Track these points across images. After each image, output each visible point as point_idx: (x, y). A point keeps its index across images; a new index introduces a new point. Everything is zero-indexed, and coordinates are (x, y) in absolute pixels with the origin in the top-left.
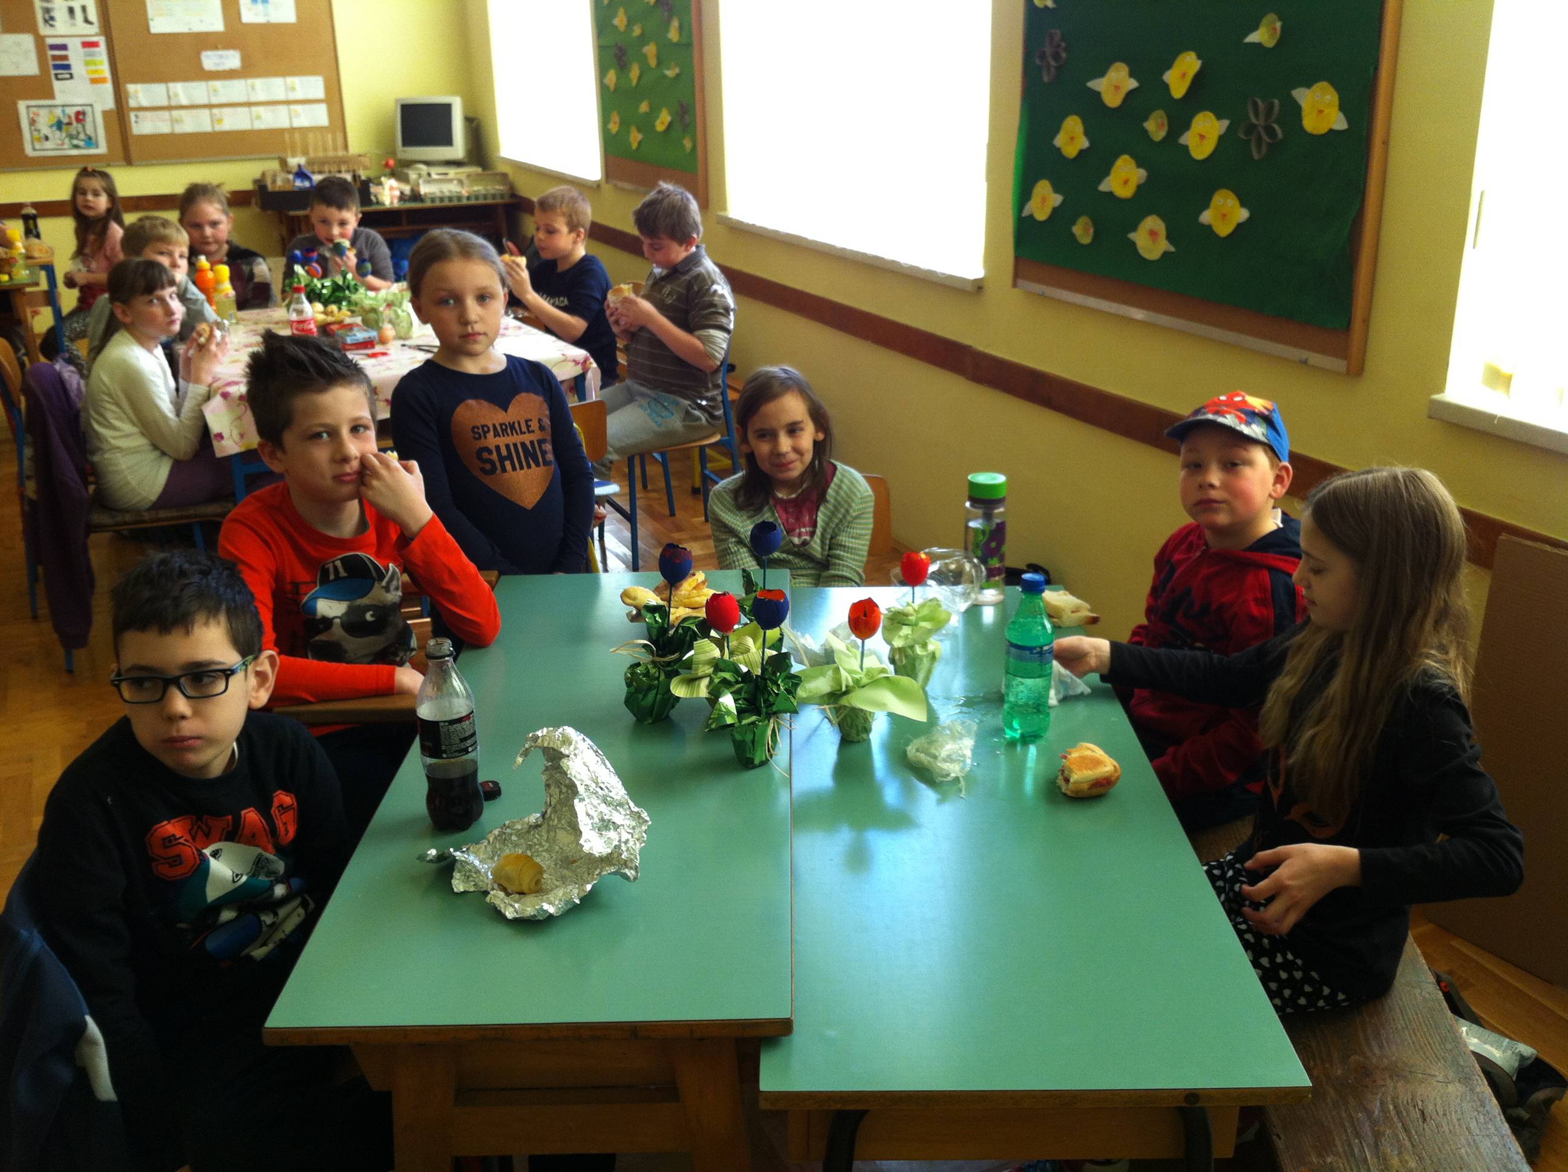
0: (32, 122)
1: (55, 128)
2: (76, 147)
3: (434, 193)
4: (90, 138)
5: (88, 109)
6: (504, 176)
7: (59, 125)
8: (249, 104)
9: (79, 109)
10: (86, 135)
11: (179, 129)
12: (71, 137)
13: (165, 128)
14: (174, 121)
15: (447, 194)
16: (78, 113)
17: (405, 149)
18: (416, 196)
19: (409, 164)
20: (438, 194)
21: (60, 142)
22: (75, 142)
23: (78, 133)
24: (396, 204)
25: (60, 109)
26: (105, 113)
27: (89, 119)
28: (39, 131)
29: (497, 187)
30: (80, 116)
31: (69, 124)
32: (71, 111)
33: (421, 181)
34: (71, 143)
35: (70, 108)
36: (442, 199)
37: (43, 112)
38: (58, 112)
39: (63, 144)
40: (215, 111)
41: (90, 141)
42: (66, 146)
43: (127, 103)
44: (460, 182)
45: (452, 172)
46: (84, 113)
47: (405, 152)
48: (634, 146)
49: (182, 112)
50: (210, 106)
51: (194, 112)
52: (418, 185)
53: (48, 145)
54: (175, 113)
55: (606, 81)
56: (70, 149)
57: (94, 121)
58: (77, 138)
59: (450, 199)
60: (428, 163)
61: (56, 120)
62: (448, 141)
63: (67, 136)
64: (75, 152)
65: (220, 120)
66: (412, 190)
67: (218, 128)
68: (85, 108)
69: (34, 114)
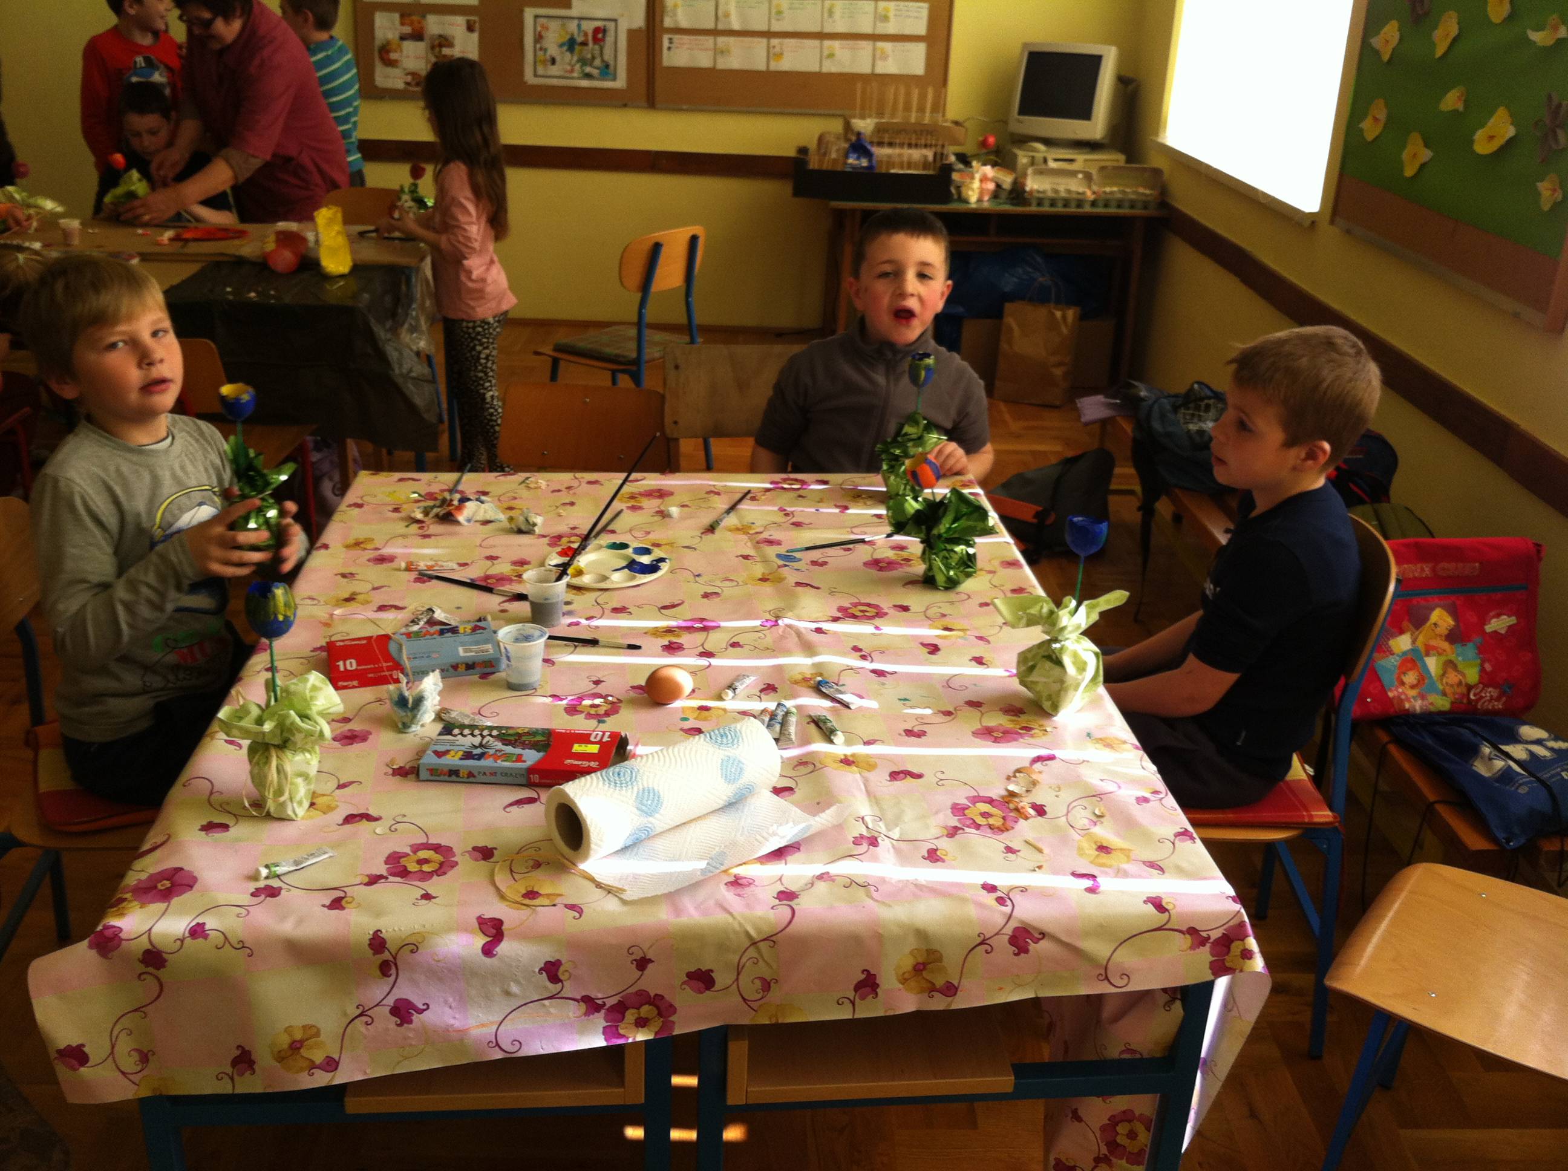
0: (539, 38)
1: (565, 48)
2: (588, 76)
3: (1044, 192)
4: (607, 66)
5: (611, 26)
6: (1157, 172)
7: (571, 44)
8: (821, 36)
9: (599, 24)
10: (603, 61)
11: (723, 64)
12: (583, 62)
13: (704, 61)
14: (718, 52)
15: (1063, 194)
16: (597, 30)
17: (1022, 118)
18: (1017, 193)
19: (1023, 140)
20: (1050, 194)
21: (569, 68)
22: (588, 69)
23: (593, 58)
24: (986, 205)
25: (576, 22)
26: (631, 33)
27: (610, 39)
28: (545, 50)
29: (1141, 190)
30: (599, 35)
31: (584, 44)
32: (589, 27)
33: (1030, 171)
34: (583, 71)
35: (589, 22)
36: (1053, 202)
37: (554, 25)
38: (573, 26)
39: (572, 71)
40: (775, 42)
41: (607, 70)
42: (575, 75)
43: (662, 21)
44: (1088, 177)
45: (1081, 159)
46: (604, 31)
47: (1019, 121)
48: (1409, 172)
49: (731, 40)
50: (768, 34)
51: (747, 40)
52: (1025, 175)
53: (554, 70)
54: (722, 40)
55: (1376, 42)
56: (579, 78)
57: (616, 43)
58: (591, 65)
59: (1066, 203)
60: (1048, 142)
61: (568, 37)
62: (1085, 112)
63: (578, 61)
64: (585, 83)
65: (779, 56)
66: (1015, 182)
67: (774, 66)
68: (607, 24)
69: (543, 26)
